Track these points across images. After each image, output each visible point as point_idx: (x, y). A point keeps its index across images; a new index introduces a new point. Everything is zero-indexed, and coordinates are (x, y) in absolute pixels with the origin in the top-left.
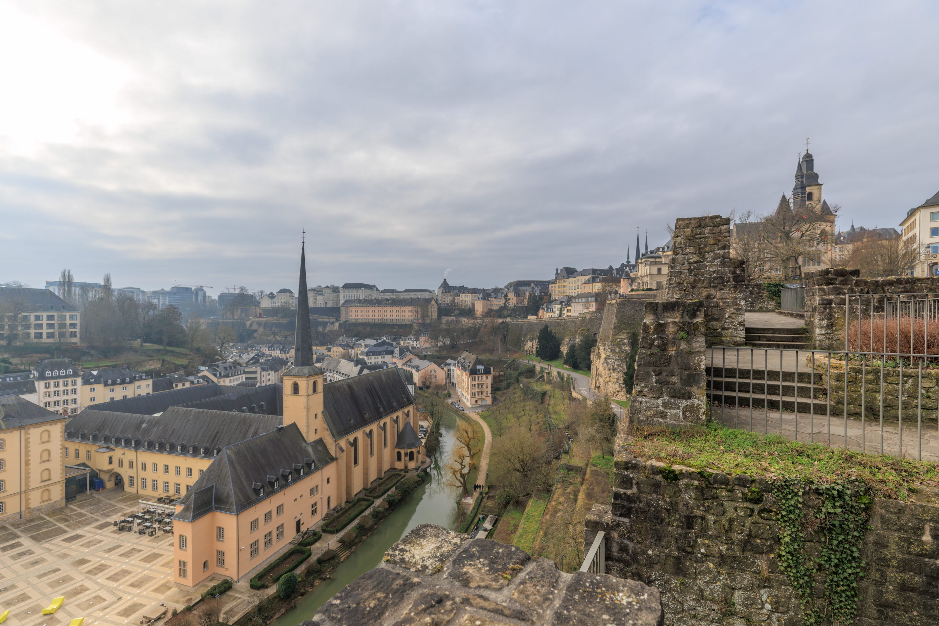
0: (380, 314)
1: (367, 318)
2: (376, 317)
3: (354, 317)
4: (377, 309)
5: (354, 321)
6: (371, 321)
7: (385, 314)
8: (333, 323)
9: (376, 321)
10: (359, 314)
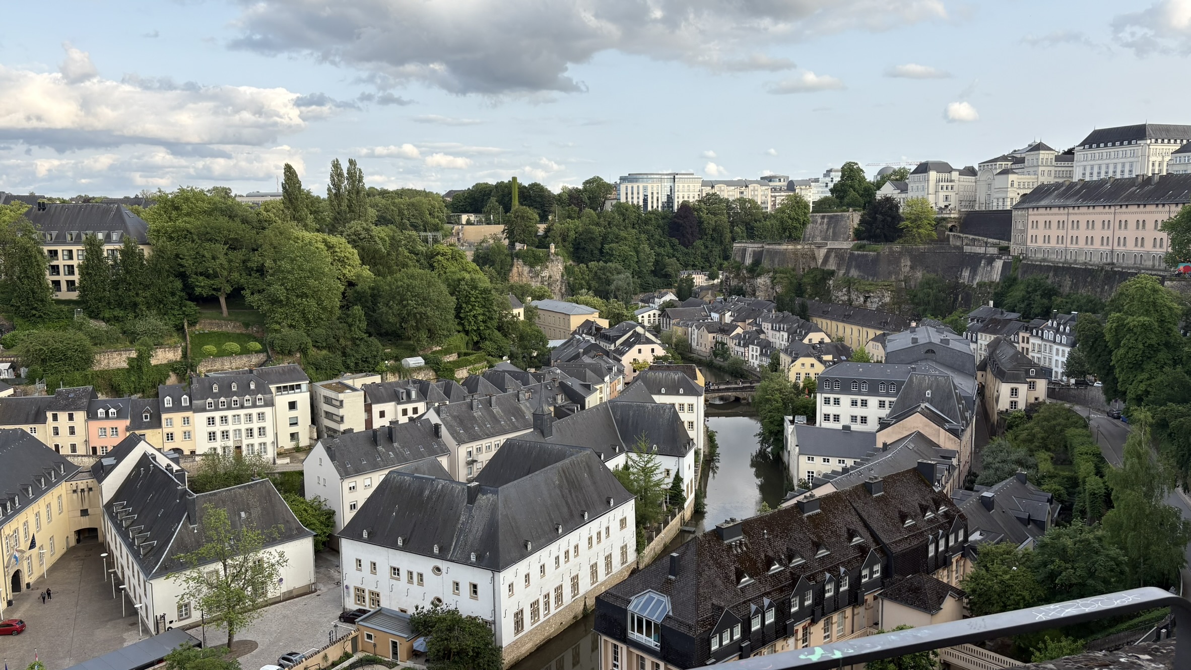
0: (1107, 233)
1: (1073, 247)
2: (1097, 245)
3: (1040, 243)
4: (1100, 214)
5: (1040, 256)
6: (1082, 259)
7: (1122, 233)
8: (991, 260)
9: (1096, 260)
10: (1054, 232)
